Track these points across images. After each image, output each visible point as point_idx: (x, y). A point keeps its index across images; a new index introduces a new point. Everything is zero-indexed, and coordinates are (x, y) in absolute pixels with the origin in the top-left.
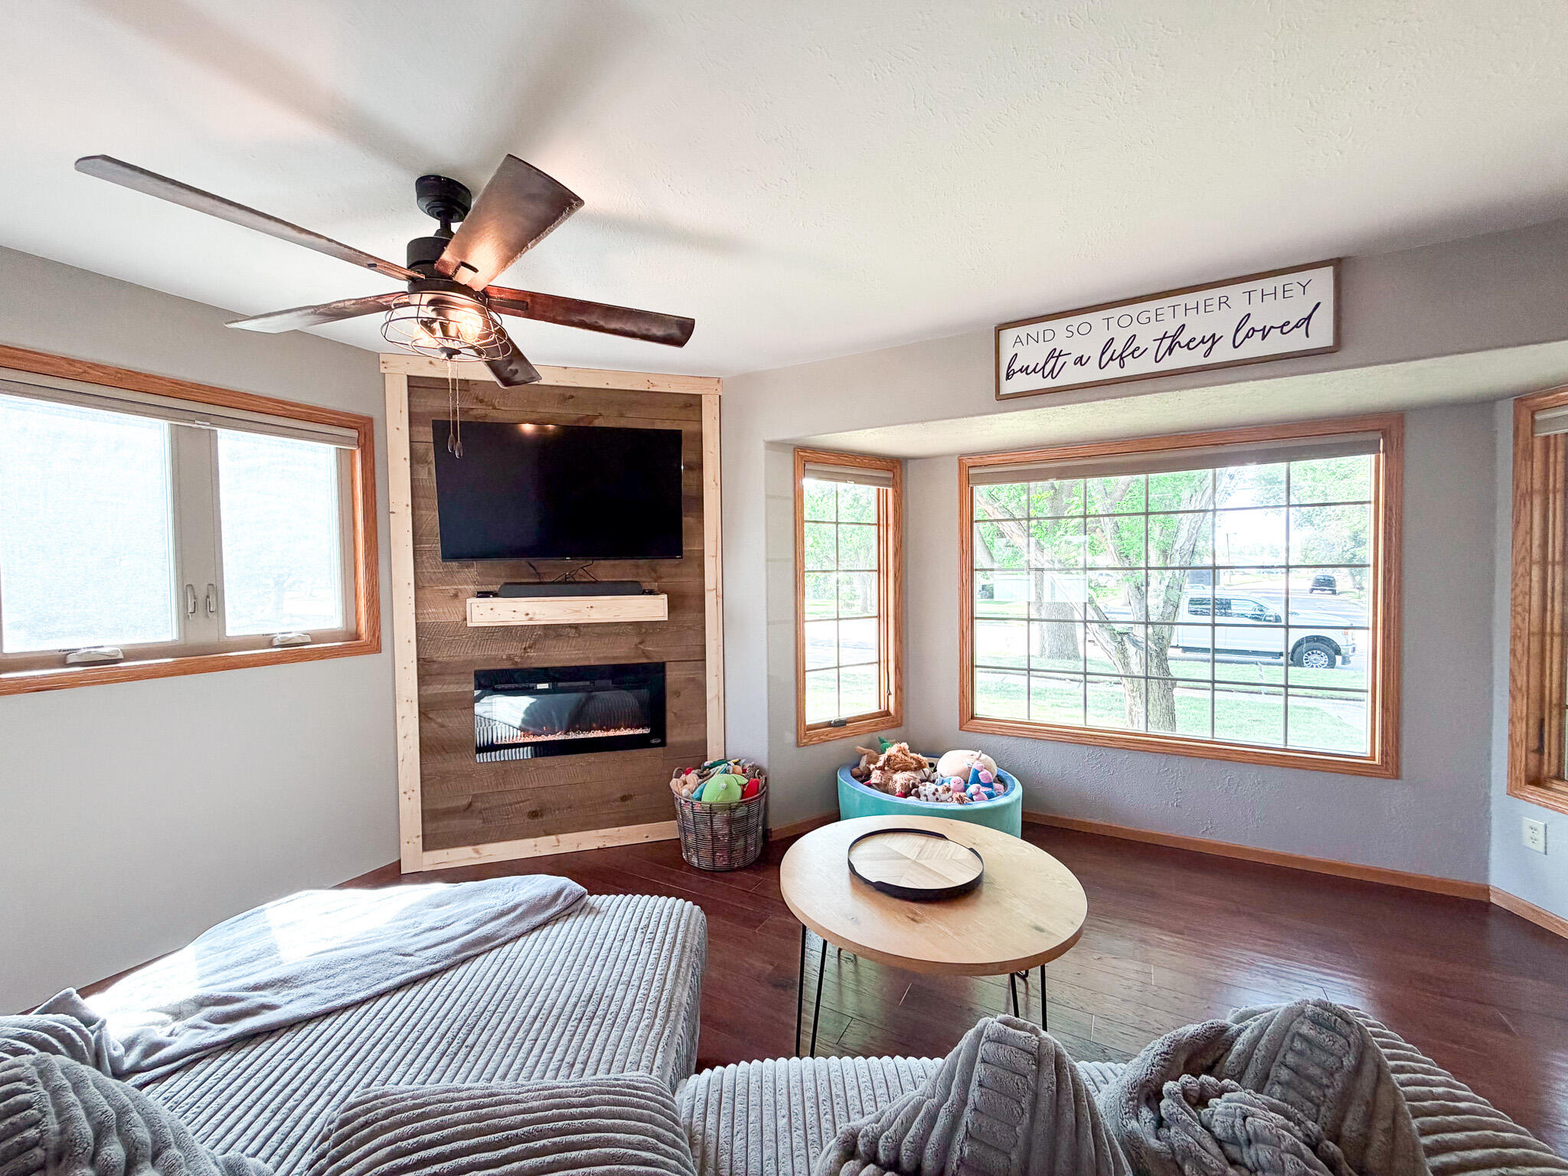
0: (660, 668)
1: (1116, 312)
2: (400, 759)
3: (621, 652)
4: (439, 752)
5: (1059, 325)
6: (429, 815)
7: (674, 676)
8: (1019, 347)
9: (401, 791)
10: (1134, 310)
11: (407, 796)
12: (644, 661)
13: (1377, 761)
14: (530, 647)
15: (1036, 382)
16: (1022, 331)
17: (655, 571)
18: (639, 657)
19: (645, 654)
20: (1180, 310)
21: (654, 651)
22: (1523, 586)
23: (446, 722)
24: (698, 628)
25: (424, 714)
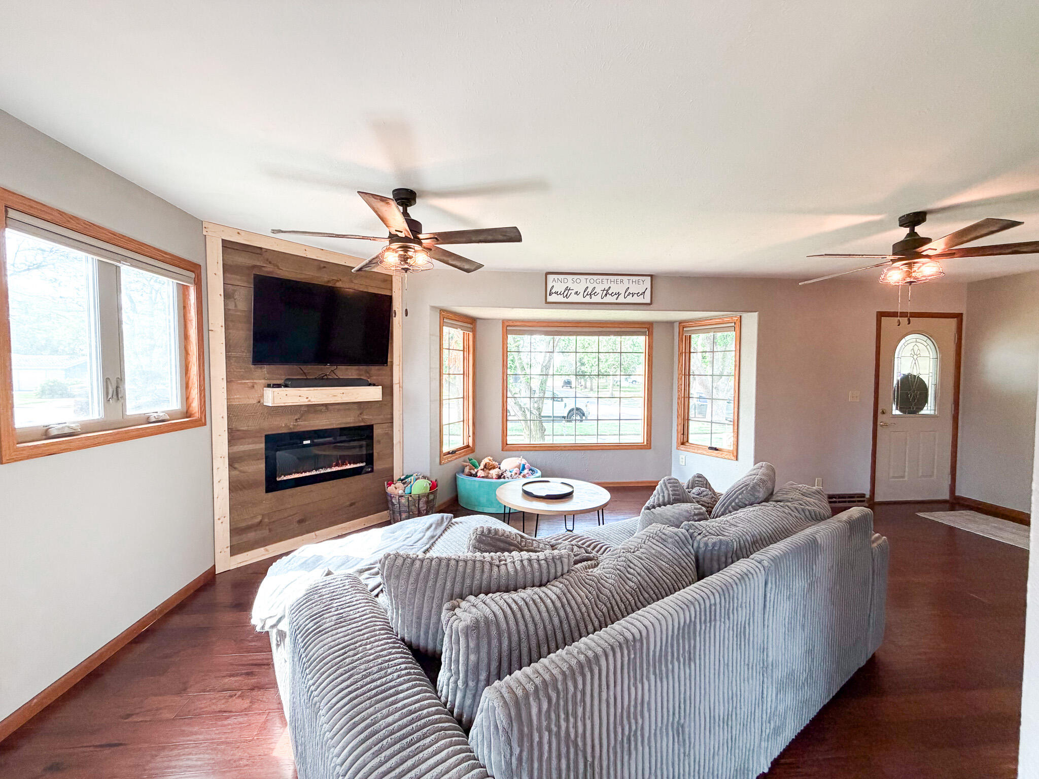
0: (370, 428)
1: (590, 277)
2: (215, 497)
3: (350, 420)
4: (241, 490)
5: (570, 277)
6: (235, 531)
7: (377, 431)
8: (554, 283)
9: (216, 518)
10: (595, 277)
11: (221, 521)
12: (362, 424)
13: (645, 443)
14: (299, 419)
15: (560, 299)
16: (556, 277)
17: (368, 373)
18: (360, 422)
19: (363, 420)
20: (609, 281)
21: (368, 418)
22: (680, 382)
23: (246, 468)
24: (390, 405)
25: (231, 465)
